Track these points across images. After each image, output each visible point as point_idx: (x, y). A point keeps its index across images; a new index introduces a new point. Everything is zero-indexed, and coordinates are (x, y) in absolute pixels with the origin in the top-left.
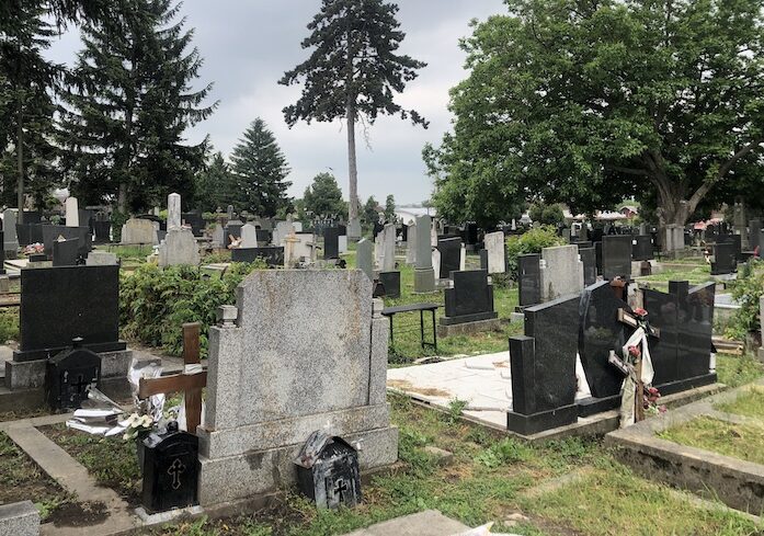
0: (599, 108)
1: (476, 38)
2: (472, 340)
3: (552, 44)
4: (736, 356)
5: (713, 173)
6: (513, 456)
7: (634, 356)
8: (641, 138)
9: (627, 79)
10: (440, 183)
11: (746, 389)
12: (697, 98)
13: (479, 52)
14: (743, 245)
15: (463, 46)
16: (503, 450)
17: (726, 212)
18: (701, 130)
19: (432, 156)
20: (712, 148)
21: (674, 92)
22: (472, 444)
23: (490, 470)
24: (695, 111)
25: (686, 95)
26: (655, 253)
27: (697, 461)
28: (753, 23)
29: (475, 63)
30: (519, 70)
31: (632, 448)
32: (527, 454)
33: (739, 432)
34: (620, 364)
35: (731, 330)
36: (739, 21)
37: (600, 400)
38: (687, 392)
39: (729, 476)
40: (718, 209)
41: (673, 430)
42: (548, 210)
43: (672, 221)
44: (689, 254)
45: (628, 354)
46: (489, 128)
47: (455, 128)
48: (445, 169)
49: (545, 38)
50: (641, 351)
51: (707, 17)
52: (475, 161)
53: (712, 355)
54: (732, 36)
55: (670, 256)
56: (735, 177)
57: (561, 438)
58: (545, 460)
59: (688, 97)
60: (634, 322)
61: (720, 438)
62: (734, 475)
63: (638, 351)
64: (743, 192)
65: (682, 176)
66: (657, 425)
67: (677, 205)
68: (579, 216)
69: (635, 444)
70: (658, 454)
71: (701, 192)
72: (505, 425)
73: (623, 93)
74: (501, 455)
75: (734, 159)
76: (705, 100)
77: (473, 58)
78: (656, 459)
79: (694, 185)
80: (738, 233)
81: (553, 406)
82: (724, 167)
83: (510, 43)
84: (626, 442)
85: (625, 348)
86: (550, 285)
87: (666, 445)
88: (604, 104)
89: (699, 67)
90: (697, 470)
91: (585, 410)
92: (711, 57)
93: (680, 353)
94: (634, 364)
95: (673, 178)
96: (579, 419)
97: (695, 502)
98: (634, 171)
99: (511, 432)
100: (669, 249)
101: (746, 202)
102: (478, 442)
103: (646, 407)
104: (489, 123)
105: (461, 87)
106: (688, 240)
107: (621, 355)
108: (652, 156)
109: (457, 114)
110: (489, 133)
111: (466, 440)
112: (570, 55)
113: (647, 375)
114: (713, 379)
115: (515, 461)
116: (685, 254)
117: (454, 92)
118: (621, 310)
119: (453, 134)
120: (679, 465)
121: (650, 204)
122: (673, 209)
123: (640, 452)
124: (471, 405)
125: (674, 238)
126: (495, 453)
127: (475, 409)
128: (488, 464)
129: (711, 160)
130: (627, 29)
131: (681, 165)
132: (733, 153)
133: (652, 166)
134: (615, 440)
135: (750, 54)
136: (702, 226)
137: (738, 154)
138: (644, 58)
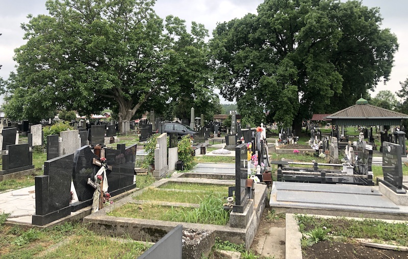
0: (94, 66)
1: (30, 24)
2: (18, 181)
3: (71, 33)
4: (145, 175)
5: (143, 98)
6: (34, 237)
7: (100, 180)
8: (112, 81)
9: (107, 54)
10: (7, 99)
11: (146, 188)
12: (137, 65)
13: (32, 31)
14: (153, 129)
15: (23, 27)
16: (28, 235)
17: (148, 115)
18: (138, 79)
19: (3, 84)
20: (142, 87)
21: (127, 62)
22: (11, 236)
23: (20, 247)
24: (136, 71)
25: (133, 64)
26: (117, 133)
27: (123, 223)
28: (159, 37)
29: (30, 37)
30: (54, 44)
31: (95, 222)
32: (42, 235)
33: (142, 208)
34: (93, 184)
35: (144, 165)
36: (154, 35)
37: (82, 202)
38: (123, 194)
39: (135, 227)
40: (144, 114)
41: (115, 211)
42: (68, 114)
43: (125, 119)
44: (132, 133)
45: (97, 179)
46: (37, 71)
47: (17, 70)
48: (11, 92)
49: (68, 30)
50: (103, 177)
51: (142, 31)
52: (28, 88)
53: (135, 176)
54: (151, 41)
55: (124, 134)
56: (151, 100)
57: (62, 224)
58: (52, 236)
59: (133, 65)
60: (100, 164)
61: (134, 211)
62: (138, 226)
63: (102, 177)
64: (154, 107)
65: (130, 99)
66: (107, 210)
67: (127, 112)
68: (83, 117)
69: (97, 220)
70: (107, 223)
71: (137, 106)
72: (31, 222)
73: (105, 61)
74: (27, 238)
75: (151, 93)
76: (140, 67)
77: (29, 34)
78: (106, 225)
79: (135, 103)
80: (152, 124)
81: (58, 208)
82: (147, 96)
83: (50, 30)
84: (93, 220)
85: (96, 176)
86: (64, 150)
87: (111, 218)
88: (96, 65)
89: (138, 52)
90: (123, 227)
91: (75, 208)
92: (143, 49)
93: (121, 177)
94: (100, 183)
95: (126, 100)
96: (72, 213)
97: (120, 241)
98: (109, 96)
99: (34, 226)
100: (123, 131)
101: (155, 111)
102: (15, 234)
103: (104, 203)
104: (38, 69)
105: (21, 48)
106: (132, 127)
107: (93, 180)
108: (117, 90)
109: (19, 62)
110: (37, 74)
111: (8, 234)
112: (81, 40)
113: (105, 188)
114: (135, 186)
115: (35, 240)
116: (130, 133)
117: (17, 51)
118: (94, 159)
119: (16, 73)
120: (115, 226)
121: (116, 111)
122: (125, 113)
123: (99, 224)
124: (13, 215)
125: (125, 126)
126: (24, 238)
127: (15, 217)
128: (19, 244)
129: (142, 93)
130: (107, 31)
131: (130, 94)
132: (150, 90)
133: (117, 95)
134: (88, 220)
135: (158, 49)
136: (138, 121)
137: (153, 90)
138: (114, 45)
